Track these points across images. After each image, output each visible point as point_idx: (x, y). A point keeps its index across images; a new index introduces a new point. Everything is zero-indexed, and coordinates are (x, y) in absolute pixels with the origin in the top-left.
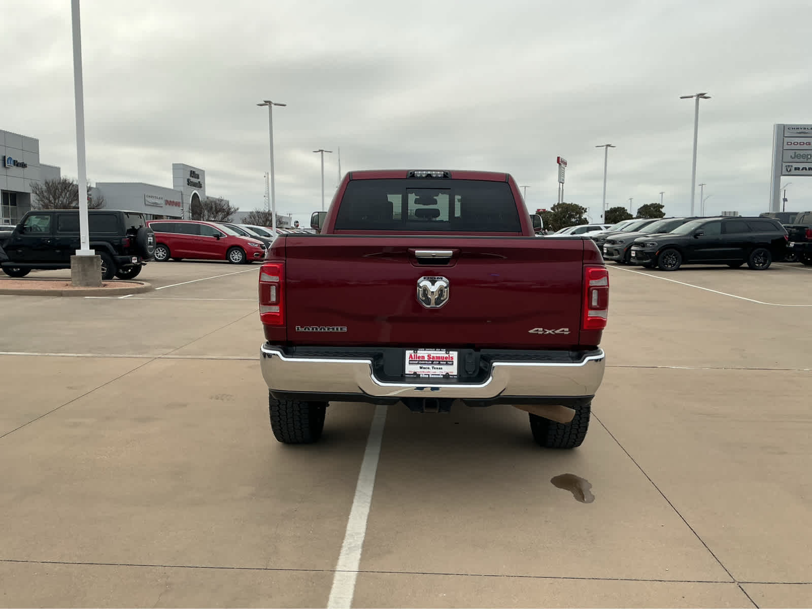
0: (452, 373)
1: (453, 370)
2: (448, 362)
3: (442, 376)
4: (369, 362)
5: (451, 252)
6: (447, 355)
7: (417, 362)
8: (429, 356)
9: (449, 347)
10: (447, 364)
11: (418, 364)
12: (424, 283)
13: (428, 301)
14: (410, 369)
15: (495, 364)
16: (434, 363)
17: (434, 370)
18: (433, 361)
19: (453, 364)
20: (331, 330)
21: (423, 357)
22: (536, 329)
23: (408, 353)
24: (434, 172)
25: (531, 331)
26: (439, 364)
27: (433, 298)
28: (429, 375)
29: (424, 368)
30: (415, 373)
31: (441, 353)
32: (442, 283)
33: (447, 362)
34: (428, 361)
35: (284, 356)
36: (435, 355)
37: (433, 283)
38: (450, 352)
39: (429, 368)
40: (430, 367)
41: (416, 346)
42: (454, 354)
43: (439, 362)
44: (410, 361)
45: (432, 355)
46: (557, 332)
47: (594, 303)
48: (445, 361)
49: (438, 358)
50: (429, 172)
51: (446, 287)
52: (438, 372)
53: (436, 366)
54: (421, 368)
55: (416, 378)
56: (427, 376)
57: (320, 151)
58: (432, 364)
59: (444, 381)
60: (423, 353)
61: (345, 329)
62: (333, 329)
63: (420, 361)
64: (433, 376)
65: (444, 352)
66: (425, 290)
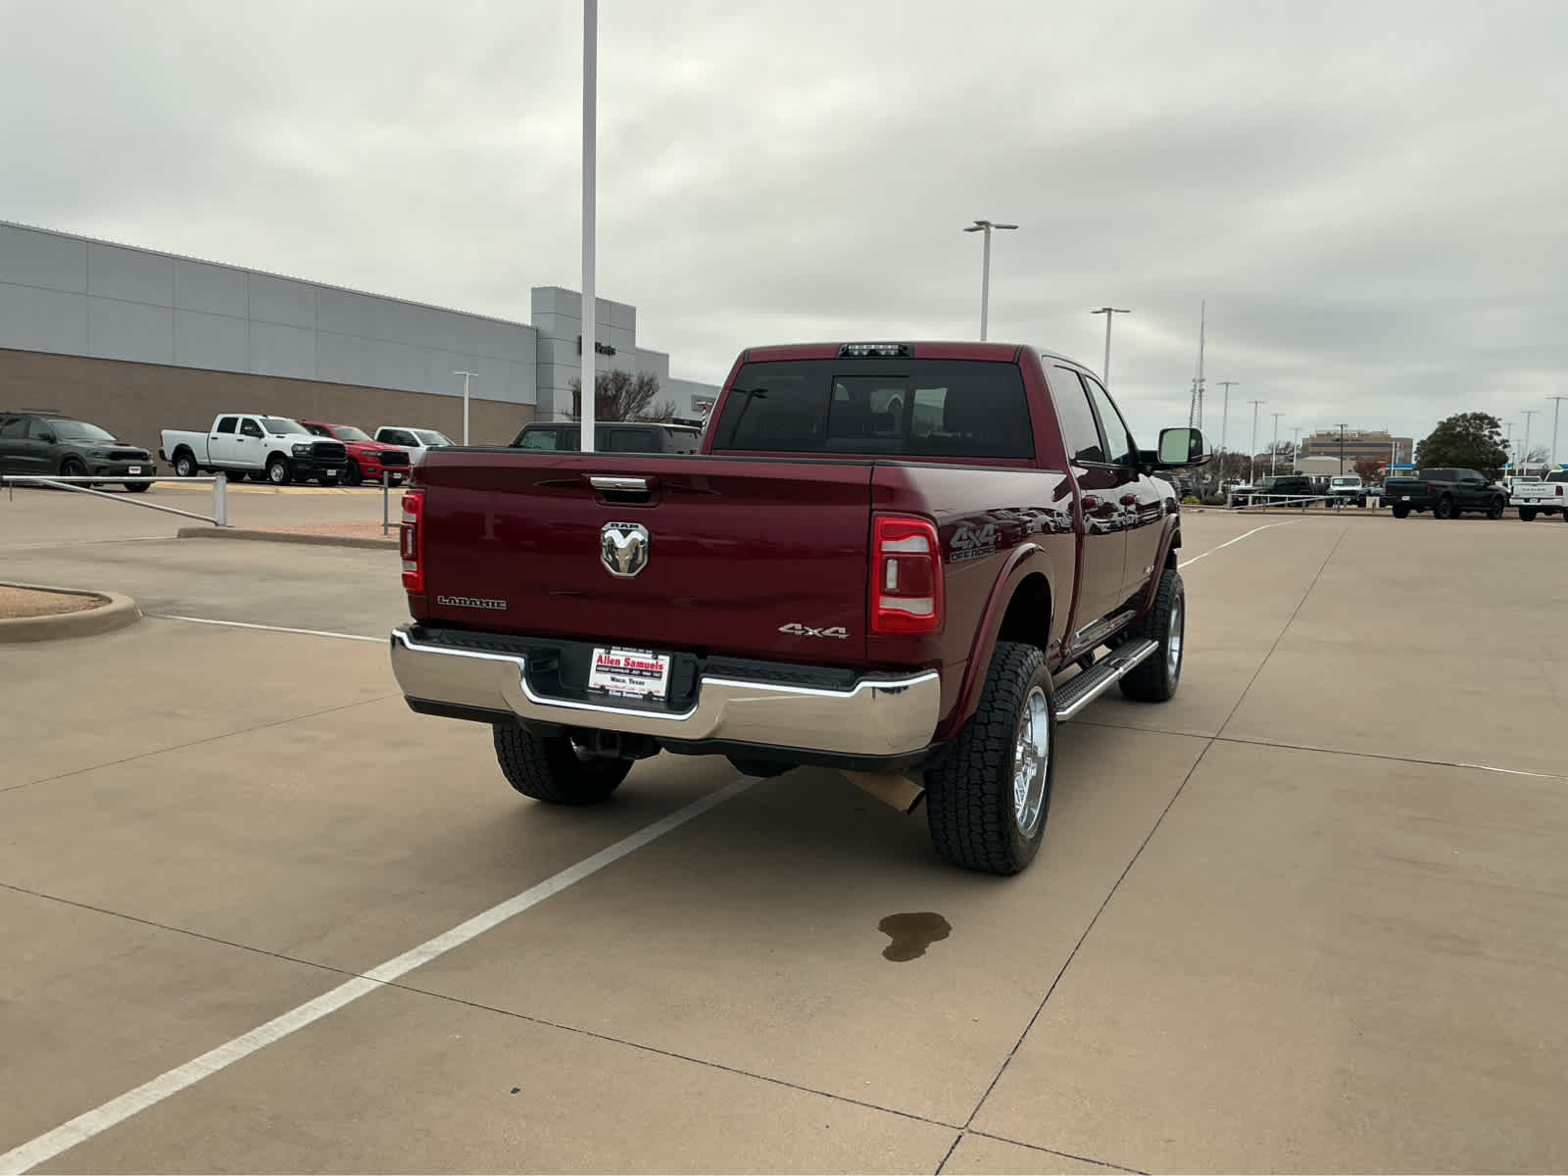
0: (658, 692)
1: (659, 687)
2: (654, 674)
3: (641, 697)
4: (520, 661)
5: (643, 481)
6: (654, 662)
7: (607, 669)
8: (627, 660)
9: (657, 648)
10: (652, 676)
11: (609, 671)
12: (613, 534)
13: (615, 564)
14: (596, 679)
15: (705, 681)
16: (634, 672)
17: (632, 685)
18: (631, 670)
19: (660, 677)
20: (484, 605)
21: (618, 661)
22: (791, 625)
23: (598, 652)
24: (881, 347)
25: (781, 629)
26: (641, 675)
27: (624, 559)
28: (622, 692)
29: (618, 681)
30: (602, 688)
31: (645, 657)
32: (639, 534)
33: (652, 672)
34: (624, 669)
35: (411, 642)
36: (636, 660)
37: (625, 533)
38: (660, 657)
39: (624, 681)
40: (627, 678)
41: (608, 643)
42: (665, 661)
43: (641, 671)
44: (598, 666)
45: (632, 659)
46: (828, 632)
47: (891, 584)
48: (648, 671)
49: (640, 664)
50: (873, 347)
51: (642, 542)
52: (637, 688)
53: (635, 679)
54: (613, 679)
55: (603, 696)
56: (619, 694)
57: (1104, 310)
58: (630, 674)
59: (646, 704)
60: (619, 655)
61: (504, 605)
62: (488, 603)
63: (611, 668)
64: (628, 695)
65: (650, 656)
66: (612, 547)
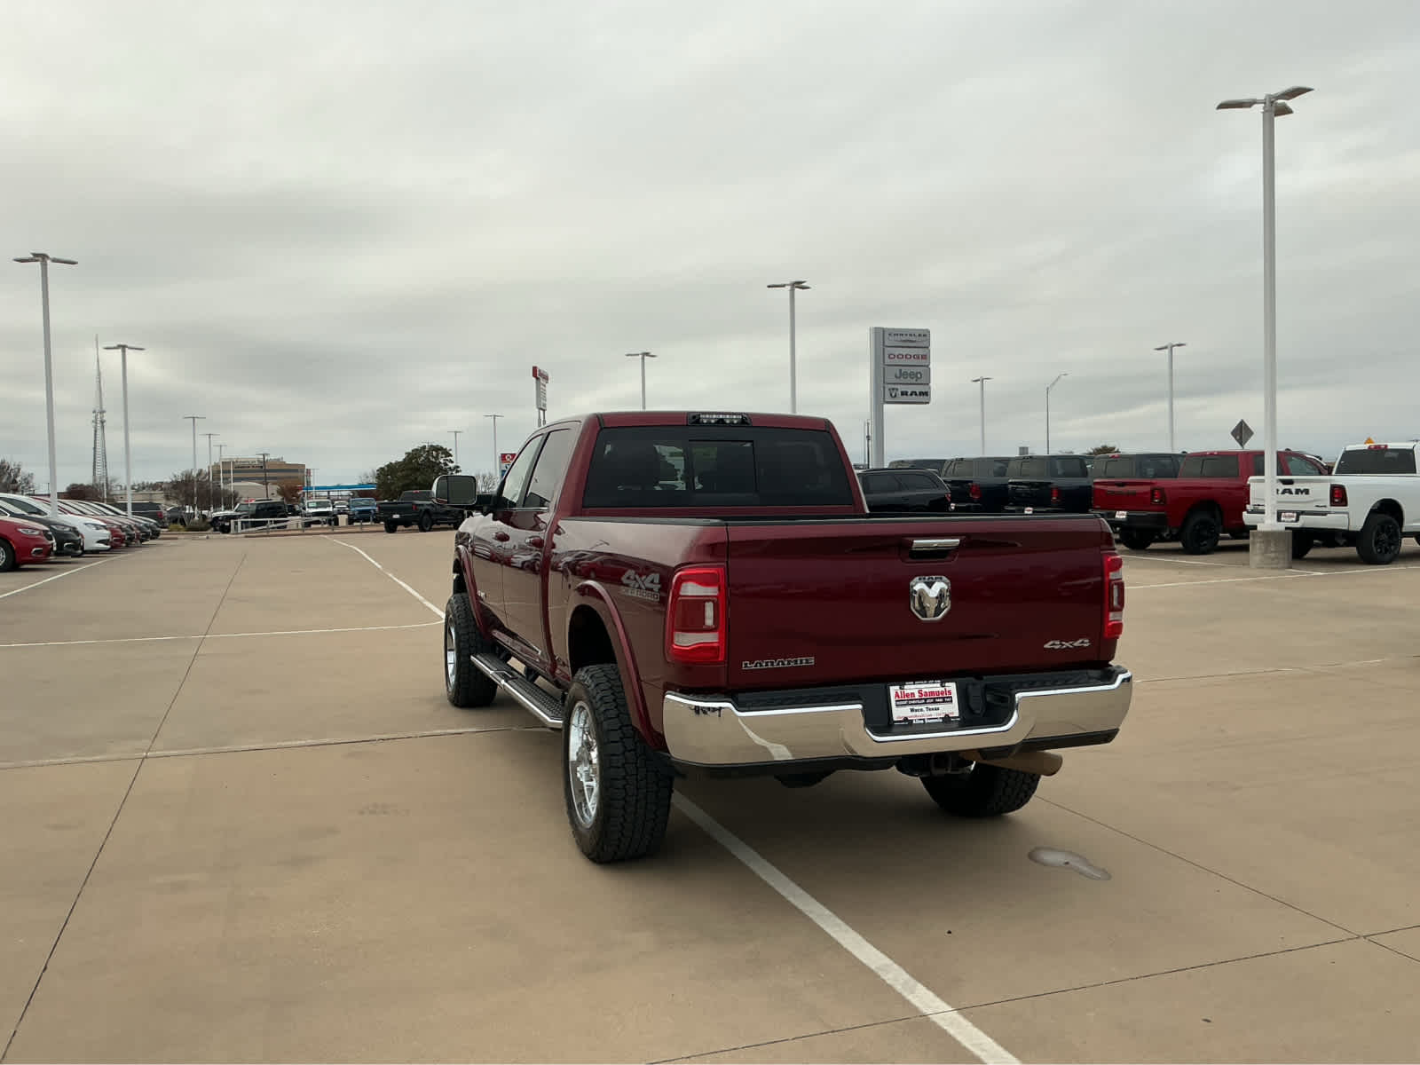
0: (953, 713)
1: (953, 709)
2: (946, 699)
3: (941, 721)
4: (860, 706)
5: (958, 540)
6: (943, 689)
7: (905, 703)
8: (920, 692)
9: (943, 677)
10: (944, 702)
11: (908, 704)
12: (919, 586)
13: (923, 611)
14: (899, 713)
15: (1019, 696)
16: (928, 701)
17: (930, 712)
18: (926, 700)
19: (952, 701)
20: (792, 664)
21: (913, 694)
22: (1052, 642)
23: (894, 690)
24: (728, 416)
25: (1047, 646)
26: (934, 702)
27: (931, 606)
28: (924, 720)
29: (916, 711)
30: (906, 719)
31: (935, 687)
32: (940, 586)
33: (944, 698)
34: (920, 700)
35: (737, 710)
36: (927, 690)
37: (930, 585)
38: (947, 684)
39: (922, 710)
40: (924, 707)
41: (901, 680)
42: (952, 687)
43: (934, 699)
44: (897, 701)
45: (924, 690)
46: (1076, 644)
47: (1115, 603)
48: (940, 698)
49: (932, 693)
50: (721, 416)
51: (946, 591)
52: (934, 714)
53: (930, 707)
54: (912, 710)
55: (908, 726)
56: (922, 722)
58: (926, 703)
59: (943, 726)
60: (912, 688)
61: (812, 661)
62: (796, 661)
63: (907, 701)
64: (929, 721)
65: (939, 685)
66: (921, 594)
